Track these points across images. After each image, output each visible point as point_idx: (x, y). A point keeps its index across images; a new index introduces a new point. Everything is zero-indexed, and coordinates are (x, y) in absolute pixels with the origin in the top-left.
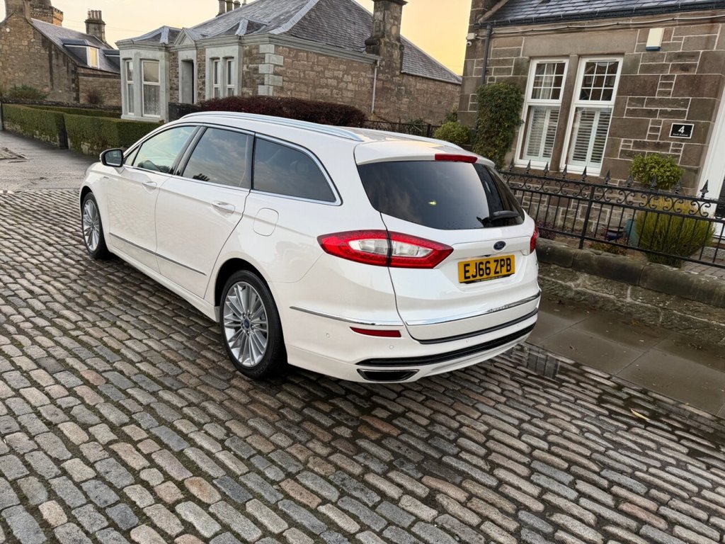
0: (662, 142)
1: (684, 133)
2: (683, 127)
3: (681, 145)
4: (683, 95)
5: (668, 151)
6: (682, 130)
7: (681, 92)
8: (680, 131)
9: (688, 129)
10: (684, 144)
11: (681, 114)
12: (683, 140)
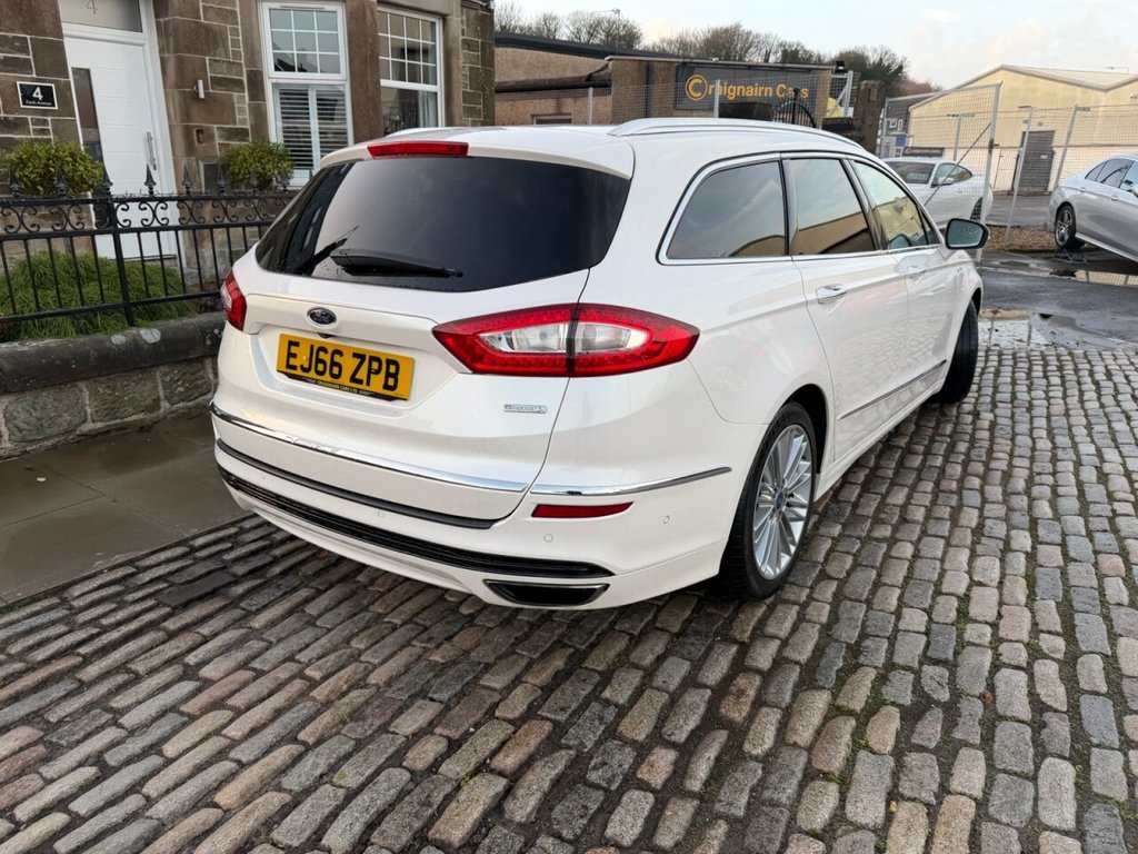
0: (11, 116)
1: (43, 100)
2: (38, 90)
3: (45, 122)
4: (12, 30)
5: (29, 133)
6: (38, 94)
7: (7, 23)
8: (35, 95)
9: (47, 92)
10: (49, 119)
11: (22, 66)
12: (45, 113)
